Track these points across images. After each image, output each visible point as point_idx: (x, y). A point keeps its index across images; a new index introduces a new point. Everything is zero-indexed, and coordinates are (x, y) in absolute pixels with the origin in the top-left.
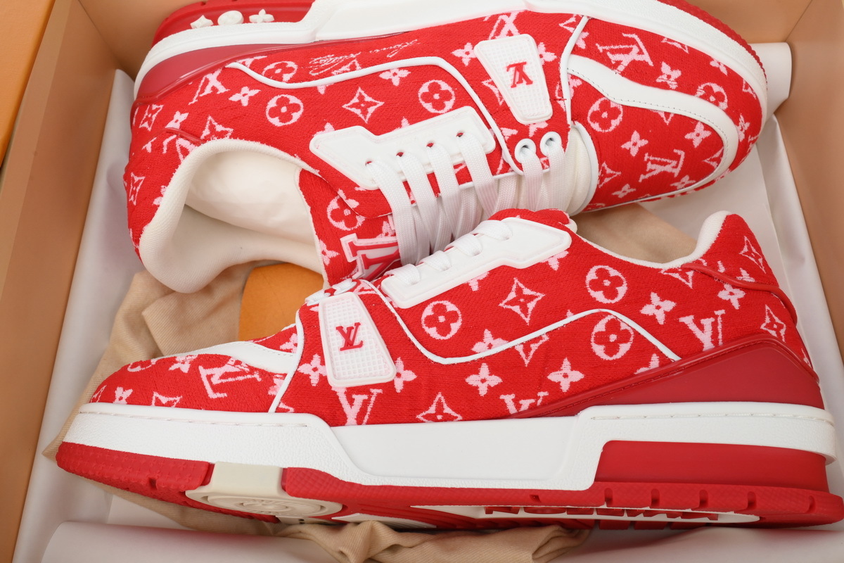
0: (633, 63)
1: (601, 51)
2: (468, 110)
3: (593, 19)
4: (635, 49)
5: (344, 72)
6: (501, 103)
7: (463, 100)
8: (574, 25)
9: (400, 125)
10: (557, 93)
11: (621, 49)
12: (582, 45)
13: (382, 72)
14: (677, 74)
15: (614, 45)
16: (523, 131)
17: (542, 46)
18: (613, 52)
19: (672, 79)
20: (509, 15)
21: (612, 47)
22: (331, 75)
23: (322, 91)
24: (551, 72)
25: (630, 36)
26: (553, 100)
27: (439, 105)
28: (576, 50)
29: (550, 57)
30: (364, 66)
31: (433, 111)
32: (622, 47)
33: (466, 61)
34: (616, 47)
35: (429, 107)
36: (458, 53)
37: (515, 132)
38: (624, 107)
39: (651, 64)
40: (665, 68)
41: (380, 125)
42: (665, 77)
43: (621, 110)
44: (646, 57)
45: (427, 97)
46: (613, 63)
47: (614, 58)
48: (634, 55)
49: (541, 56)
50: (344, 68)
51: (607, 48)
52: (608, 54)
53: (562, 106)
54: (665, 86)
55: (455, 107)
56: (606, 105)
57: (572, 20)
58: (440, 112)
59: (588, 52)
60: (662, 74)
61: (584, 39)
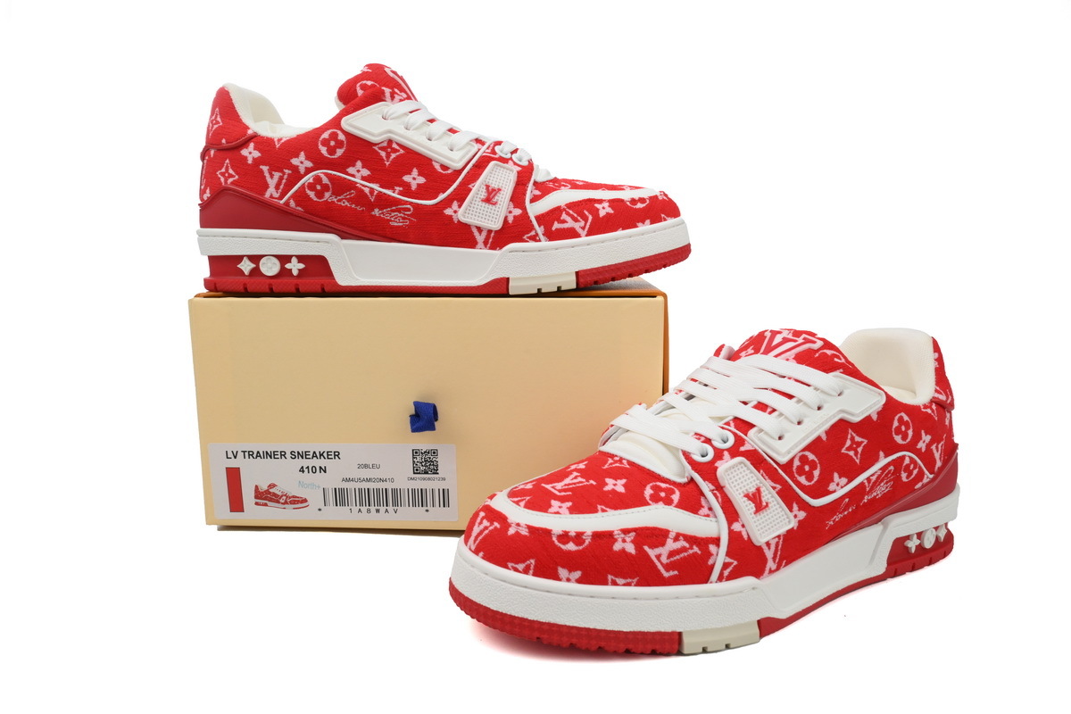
0: (663, 544)
1: (695, 547)
2: (784, 460)
3: (706, 583)
4: (664, 559)
5: (873, 475)
6: (762, 471)
7: (787, 467)
8: (726, 566)
9: (827, 433)
10: (718, 495)
11: (678, 554)
12: (712, 548)
13: (847, 484)
14: (617, 547)
15: (685, 557)
16: (734, 452)
17: (745, 537)
18: (683, 549)
19: (620, 540)
20: (771, 572)
21: (686, 554)
22: (880, 469)
23: (882, 454)
24: (731, 514)
25: (672, 573)
26: (719, 489)
27: (804, 459)
28: (717, 541)
29: (736, 527)
30: (862, 483)
31: (807, 453)
32: (678, 557)
33: (795, 507)
34: (682, 555)
35: (811, 457)
36: (802, 515)
37: (742, 449)
38: (649, 504)
39: (646, 548)
40: (631, 548)
41: (840, 428)
42: (628, 539)
43: (650, 502)
44: (652, 553)
45: (813, 466)
46: (681, 538)
47: (682, 543)
48: (662, 552)
49: (743, 526)
50: (874, 478)
51: (691, 552)
52: (687, 545)
53: (710, 485)
54: (626, 531)
55: (791, 461)
56: (668, 502)
57: (726, 573)
58: (802, 453)
59: (704, 543)
60: (632, 542)
61: (712, 555)
